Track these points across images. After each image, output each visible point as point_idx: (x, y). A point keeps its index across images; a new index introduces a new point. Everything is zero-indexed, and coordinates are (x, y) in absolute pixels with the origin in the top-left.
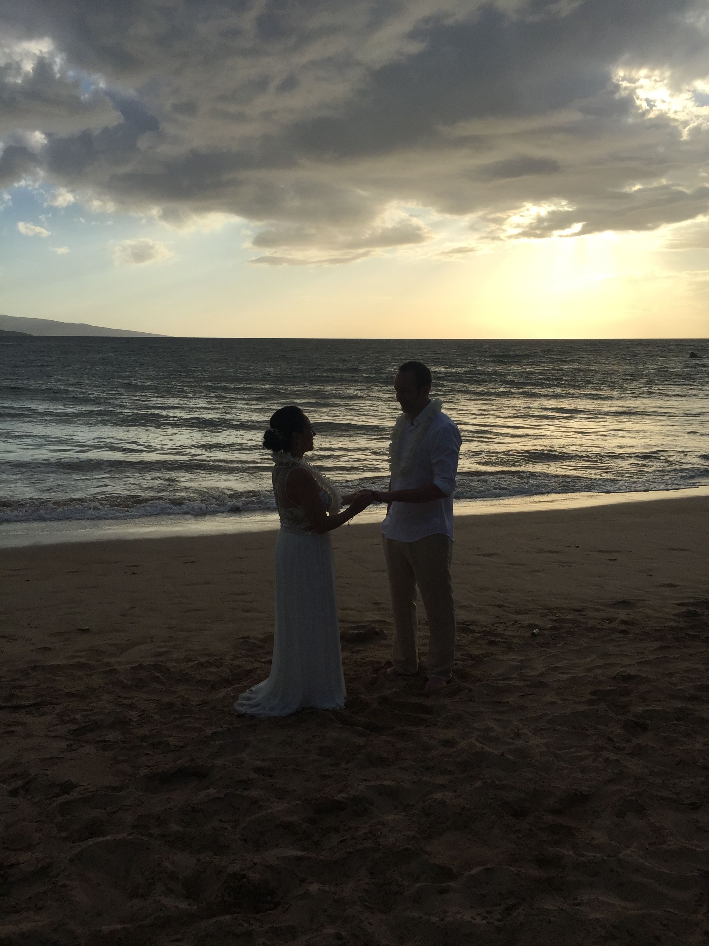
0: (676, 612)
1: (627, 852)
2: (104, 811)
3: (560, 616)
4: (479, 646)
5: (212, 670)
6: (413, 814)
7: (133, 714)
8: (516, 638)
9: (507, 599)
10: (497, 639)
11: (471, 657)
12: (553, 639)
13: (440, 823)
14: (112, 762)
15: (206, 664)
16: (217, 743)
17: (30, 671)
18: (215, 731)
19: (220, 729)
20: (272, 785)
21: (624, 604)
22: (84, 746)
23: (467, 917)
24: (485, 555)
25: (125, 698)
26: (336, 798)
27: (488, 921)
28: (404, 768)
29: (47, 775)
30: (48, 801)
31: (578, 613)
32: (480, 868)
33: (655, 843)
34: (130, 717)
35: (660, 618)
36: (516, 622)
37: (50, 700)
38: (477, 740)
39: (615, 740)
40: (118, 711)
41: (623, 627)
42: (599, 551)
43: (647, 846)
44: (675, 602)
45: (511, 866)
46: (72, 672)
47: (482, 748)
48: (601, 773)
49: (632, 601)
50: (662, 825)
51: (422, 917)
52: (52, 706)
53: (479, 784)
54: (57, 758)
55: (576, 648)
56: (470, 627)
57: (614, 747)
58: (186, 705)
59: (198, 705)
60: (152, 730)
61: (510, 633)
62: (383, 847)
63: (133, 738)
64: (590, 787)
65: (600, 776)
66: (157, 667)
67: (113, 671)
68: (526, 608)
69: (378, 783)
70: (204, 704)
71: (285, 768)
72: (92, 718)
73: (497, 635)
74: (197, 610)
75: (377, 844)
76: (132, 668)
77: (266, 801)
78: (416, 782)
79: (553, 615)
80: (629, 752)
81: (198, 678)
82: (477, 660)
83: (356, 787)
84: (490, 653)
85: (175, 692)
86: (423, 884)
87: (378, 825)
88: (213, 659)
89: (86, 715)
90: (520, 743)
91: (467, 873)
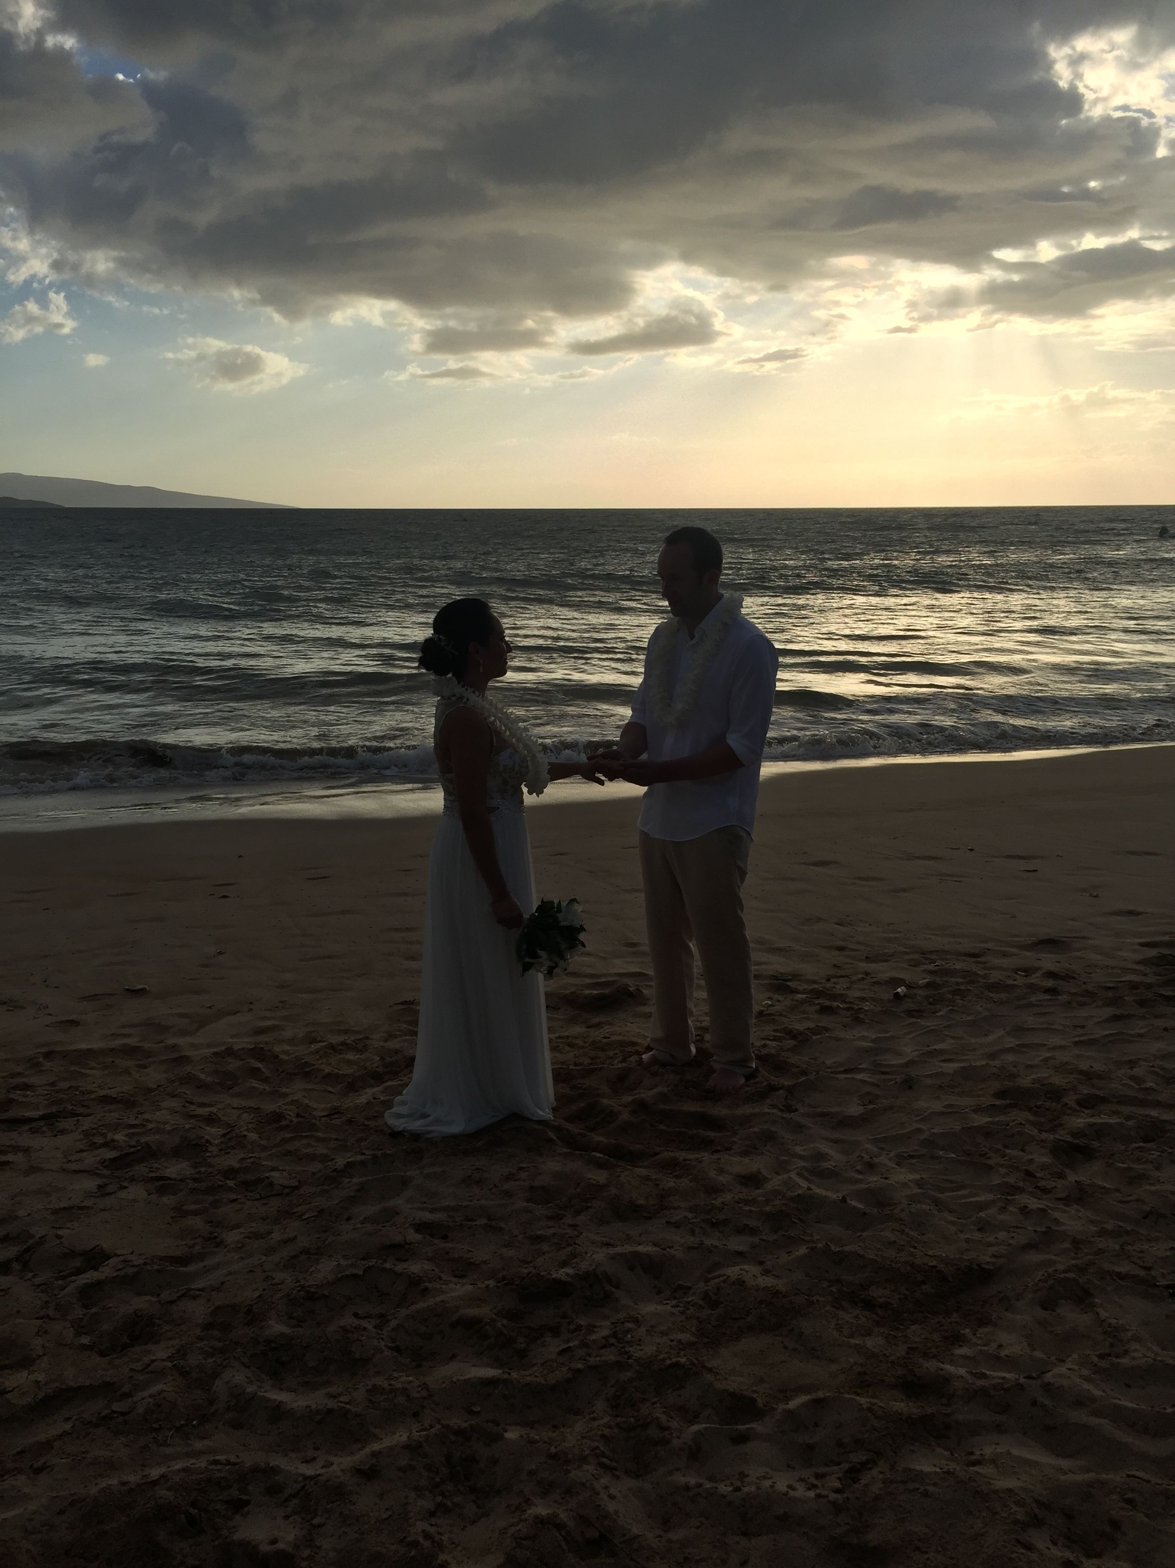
0: (1140, 957)
1: (1062, 1369)
2: (154, 1299)
3: (942, 965)
4: (804, 1016)
5: (351, 1056)
6: (689, 1303)
7: (213, 1132)
8: (867, 1001)
9: (851, 937)
10: (835, 1004)
11: (791, 1034)
12: (930, 1004)
13: (735, 1319)
14: (174, 1215)
15: (340, 1047)
16: (355, 1180)
17: (41, 1059)
18: (350, 1160)
19: (359, 1158)
20: (447, 1253)
21: (1051, 944)
22: (126, 1188)
23: (781, 1487)
24: (816, 864)
25: (201, 1105)
26: (555, 1276)
27: (818, 1491)
28: (674, 1223)
29: (59, 1237)
30: (60, 1282)
31: (973, 959)
32: (803, 1399)
33: (1109, 1355)
34: (207, 1137)
35: (1112, 968)
36: (867, 974)
37: (72, 1109)
38: (799, 1175)
39: (1038, 1175)
40: (187, 1126)
41: (1050, 983)
42: (1009, 857)
43: (1096, 1360)
44: (1140, 941)
45: (858, 1394)
46: (113, 1062)
47: (809, 1189)
48: (1014, 1232)
49: (1065, 939)
50: (1121, 1322)
51: (701, 1485)
52: (76, 1119)
53: (802, 1250)
54: (80, 1208)
55: (969, 1018)
56: (788, 983)
57: (1037, 1187)
58: (304, 1117)
59: (322, 1117)
60: (244, 1159)
61: (858, 994)
62: (635, 1360)
63: (211, 1173)
64: (995, 1256)
65: (1013, 1237)
66: (258, 1053)
67: (183, 1060)
68: (886, 951)
69: (628, 1249)
70: (335, 1113)
71: (470, 1223)
72: (143, 1140)
73: (834, 997)
74: (329, 957)
75: (626, 1356)
76: (215, 1054)
77: (435, 1281)
78: (694, 1248)
79: (930, 963)
80: (1063, 1195)
81: (327, 1071)
82: (801, 1039)
83: (591, 1256)
84: (822, 1027)
85: (285, 1095)
86: (704, 1426)
87: (628, 1322)
88: (353, 1038)
89: (133, 1134)
90: (874, 1180)
91: (781, 1407)
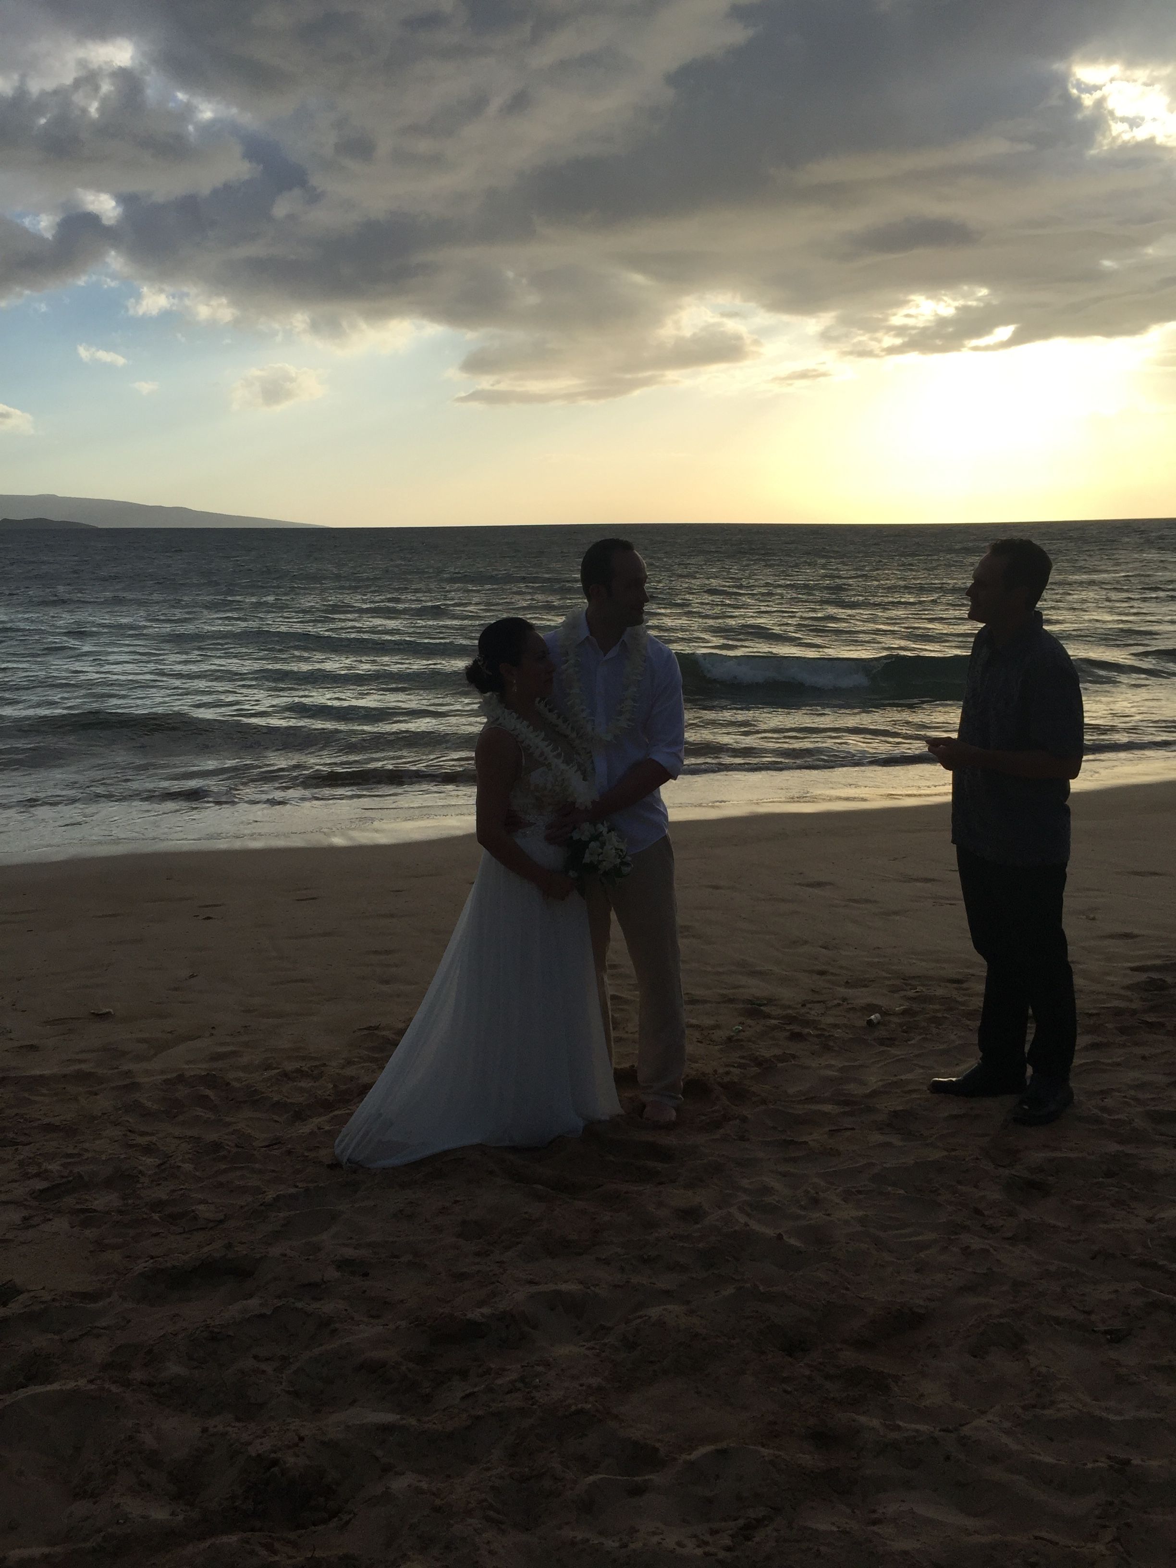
0: (1127, 981)
1: (981, 1422)
2: (57, 1337)
3: (922, 991)
4: (774, 1042)
5: (303, 1084)
6: (605, 1344)
8: (839, 1028)
9: (834, 961)
10: (806, 1031)
11: (759, 1062)
12: (904, 1031)
13: (652, 1362)
14: (93, 1249)
15: (295, 1074)
16: (281, 1215)
18: (281, 1193)
19: (293, 1190)
20: (364, 1292)
22: (50, 1220)
23: (670, 1543)
24: (811, 885)
25: (143, 1134)
26: (470, 1316)
27: (708, 1549)
28: (604, 1260)
31: (955, 985)
32: (709, 1448)
33: (1034, 1406)
34: (140, 1168)
35: (1099, 993)
36: (844, 999)
37: (13, 1138)
38: (740, 1209)
39: (986, 1213)
40: (123, 1156)
43: (1020, 1411)
44: (1129, 965)
45: (763, 1446)
46: (65, 1088)
48: (952, 1274)
50: (1052, 1370)
51: (588, 1540)
52: (16, 1147)
53: (729, 1290)
55: (942, 1046)
56: (762, 1008)
57: (983, 1226)
58: (243, 1147)
59: (262, 1147)
60: (174, 1191)
61: (831, 1020)
62: (540, 1406)
63: (138, 1205)
64: (929, 1299)
65: (950, 1279)
66: (209, 1080)
67: (134, 1086)
68: (866, 976)
69: (551, 1287)
70: (275, 1144)
71: (395, 1260)
72: (76, 1170)
73: (807, 1023)
74: (302, 981)
75: (530, 1403)
76: (166, 1081)
77: (346, 1321)
78: (619, 1286)
79: (911, 989)
80: (1010, 1235)
81: (275, 1099)
82: (765, 1066)
83: (512, 1295)
84: (790, 1054)
85: (229, 1124)
86: (601, 1476)
87: (538, 1365)
88: (308, 1066)
89: (69, 1163)
90: (816, 1216)
91: (685, 1457)
